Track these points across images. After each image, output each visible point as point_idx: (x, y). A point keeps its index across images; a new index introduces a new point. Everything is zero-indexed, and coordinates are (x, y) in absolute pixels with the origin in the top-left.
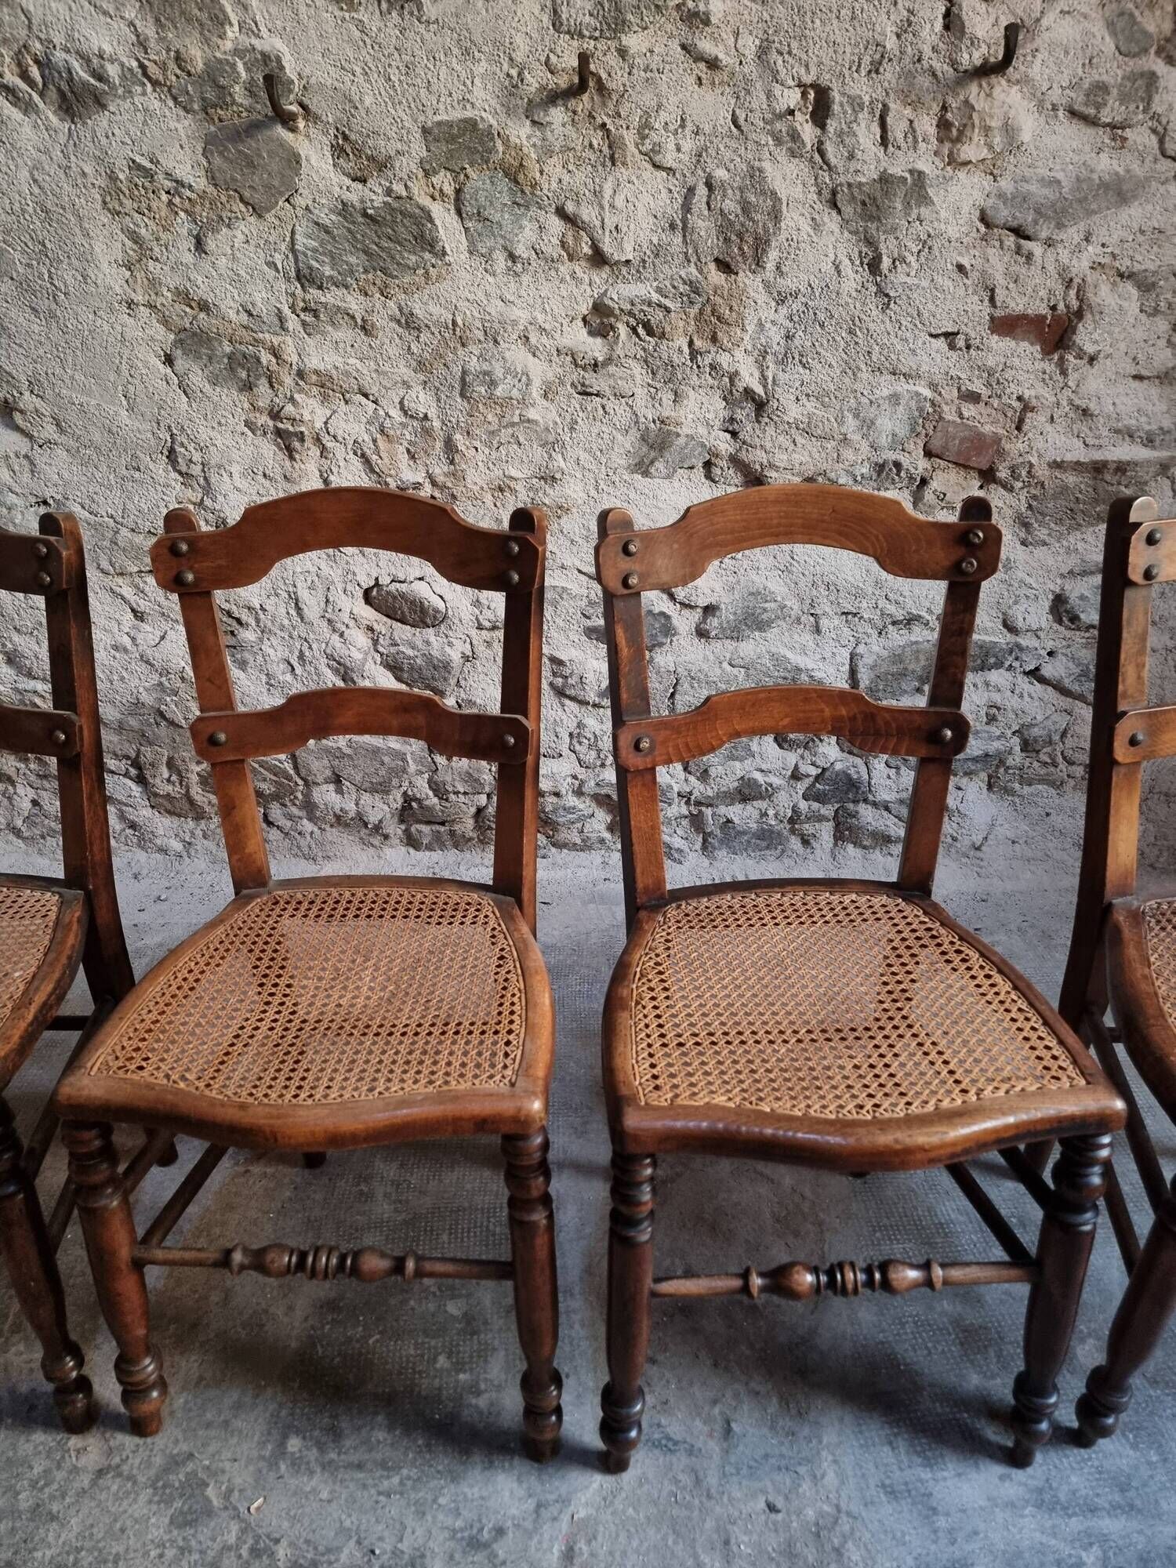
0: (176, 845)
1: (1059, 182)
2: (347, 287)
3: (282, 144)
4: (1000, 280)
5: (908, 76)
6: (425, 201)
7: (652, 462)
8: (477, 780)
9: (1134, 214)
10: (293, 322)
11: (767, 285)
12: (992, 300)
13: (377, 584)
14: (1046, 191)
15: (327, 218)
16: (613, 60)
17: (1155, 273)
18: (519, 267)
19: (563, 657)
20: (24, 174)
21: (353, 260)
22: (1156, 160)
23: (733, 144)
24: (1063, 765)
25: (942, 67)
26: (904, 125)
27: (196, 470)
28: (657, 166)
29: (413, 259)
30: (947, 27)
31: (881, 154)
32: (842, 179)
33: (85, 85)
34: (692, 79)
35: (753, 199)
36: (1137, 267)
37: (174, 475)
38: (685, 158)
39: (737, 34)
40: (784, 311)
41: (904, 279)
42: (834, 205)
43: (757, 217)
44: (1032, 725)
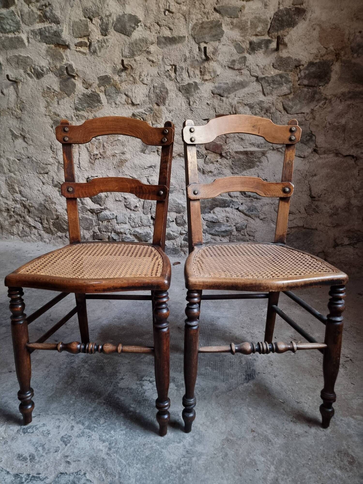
0: (48, 241)
1: (227, 83)
2: (84, 111)
3: (73, 82)
4: (217, 106)
5: (192, 61)
6: (99, 93)
7: (145, 150)
8: (107, 228)
9: (246, 90)
10: (74, 119)
11: (166, 108)
12: (215, 111)
13: (88, 178)
14: (225, 86)
15: (80, 96)
16: (133, 62)
17: (253, 104)
18: (117, 106)
19: (126, 197)
20: (30, 90)
21: (85, 105)
22: (250, 77)
23: (158, 78)
24: (247, 236)
25: (199, 59)
26: (192, 72)
27: (55, 150)
28: (144, 84)
29: (96, 104)
30: (199, 50)
31: (189, 79)
32: (180, 85)
33: (40, 72)
34: (149, 65)
35: (162, 89)
36: (249, 103)
37: (51, 152)
38: (149, 82)
39: (157, 55)
40: (171, 114)
41: (195, 106)
42: (180, 91)
43: (163, 93)
44: (238, 223)
